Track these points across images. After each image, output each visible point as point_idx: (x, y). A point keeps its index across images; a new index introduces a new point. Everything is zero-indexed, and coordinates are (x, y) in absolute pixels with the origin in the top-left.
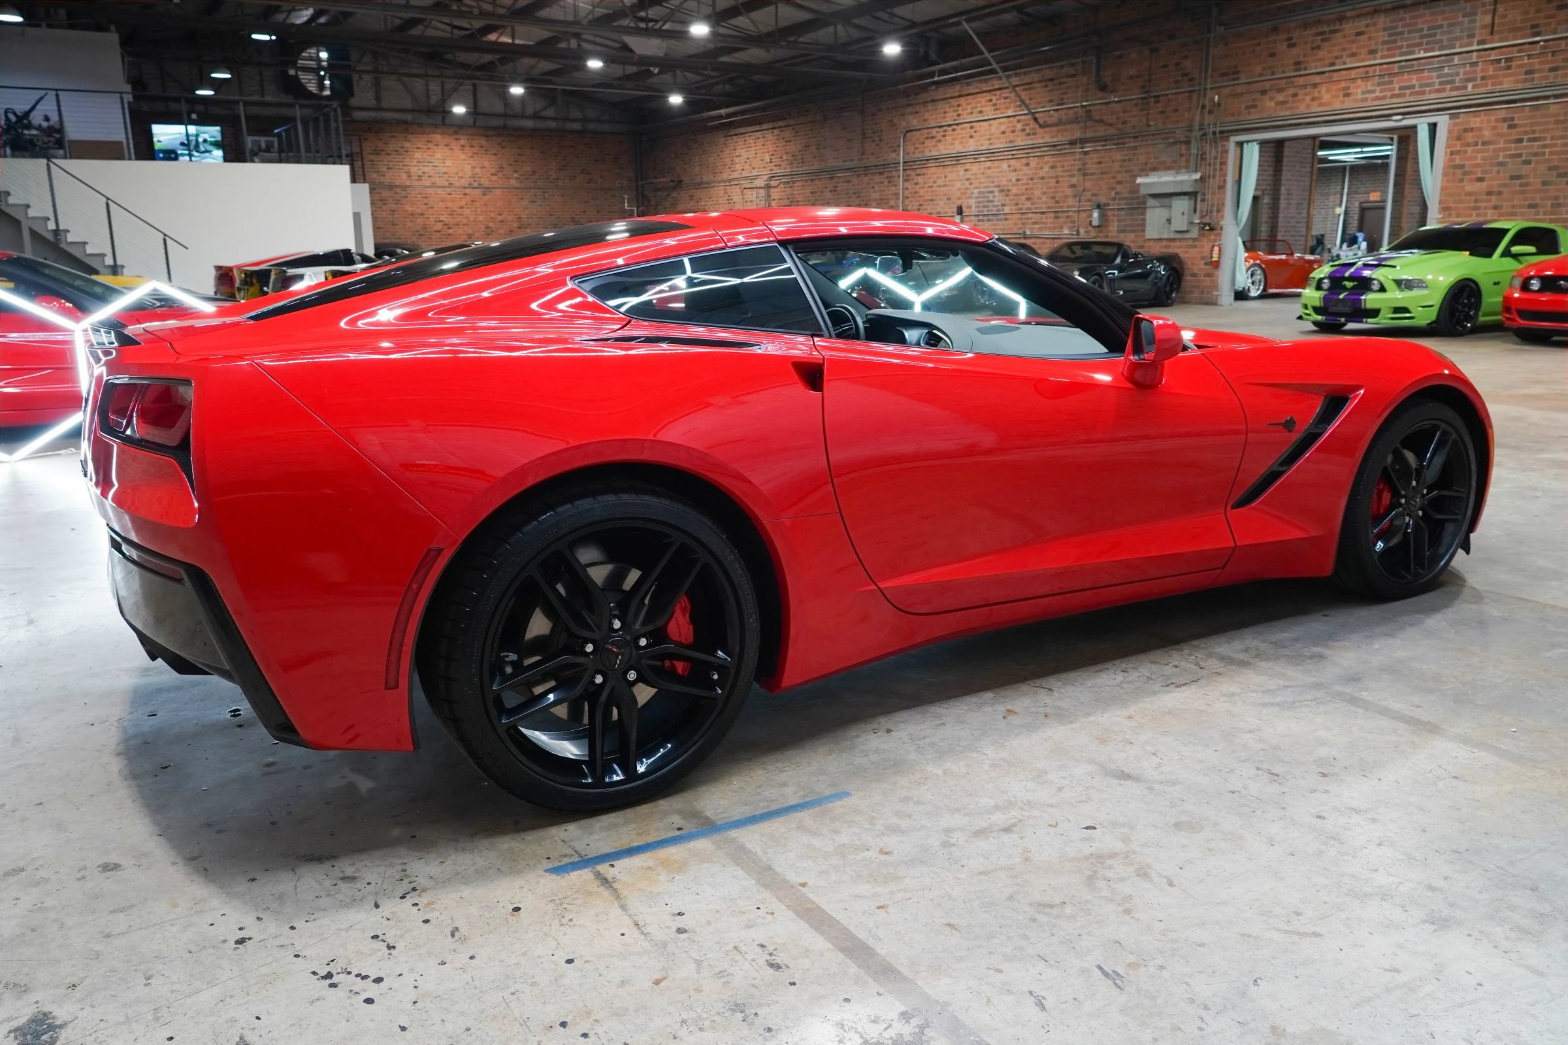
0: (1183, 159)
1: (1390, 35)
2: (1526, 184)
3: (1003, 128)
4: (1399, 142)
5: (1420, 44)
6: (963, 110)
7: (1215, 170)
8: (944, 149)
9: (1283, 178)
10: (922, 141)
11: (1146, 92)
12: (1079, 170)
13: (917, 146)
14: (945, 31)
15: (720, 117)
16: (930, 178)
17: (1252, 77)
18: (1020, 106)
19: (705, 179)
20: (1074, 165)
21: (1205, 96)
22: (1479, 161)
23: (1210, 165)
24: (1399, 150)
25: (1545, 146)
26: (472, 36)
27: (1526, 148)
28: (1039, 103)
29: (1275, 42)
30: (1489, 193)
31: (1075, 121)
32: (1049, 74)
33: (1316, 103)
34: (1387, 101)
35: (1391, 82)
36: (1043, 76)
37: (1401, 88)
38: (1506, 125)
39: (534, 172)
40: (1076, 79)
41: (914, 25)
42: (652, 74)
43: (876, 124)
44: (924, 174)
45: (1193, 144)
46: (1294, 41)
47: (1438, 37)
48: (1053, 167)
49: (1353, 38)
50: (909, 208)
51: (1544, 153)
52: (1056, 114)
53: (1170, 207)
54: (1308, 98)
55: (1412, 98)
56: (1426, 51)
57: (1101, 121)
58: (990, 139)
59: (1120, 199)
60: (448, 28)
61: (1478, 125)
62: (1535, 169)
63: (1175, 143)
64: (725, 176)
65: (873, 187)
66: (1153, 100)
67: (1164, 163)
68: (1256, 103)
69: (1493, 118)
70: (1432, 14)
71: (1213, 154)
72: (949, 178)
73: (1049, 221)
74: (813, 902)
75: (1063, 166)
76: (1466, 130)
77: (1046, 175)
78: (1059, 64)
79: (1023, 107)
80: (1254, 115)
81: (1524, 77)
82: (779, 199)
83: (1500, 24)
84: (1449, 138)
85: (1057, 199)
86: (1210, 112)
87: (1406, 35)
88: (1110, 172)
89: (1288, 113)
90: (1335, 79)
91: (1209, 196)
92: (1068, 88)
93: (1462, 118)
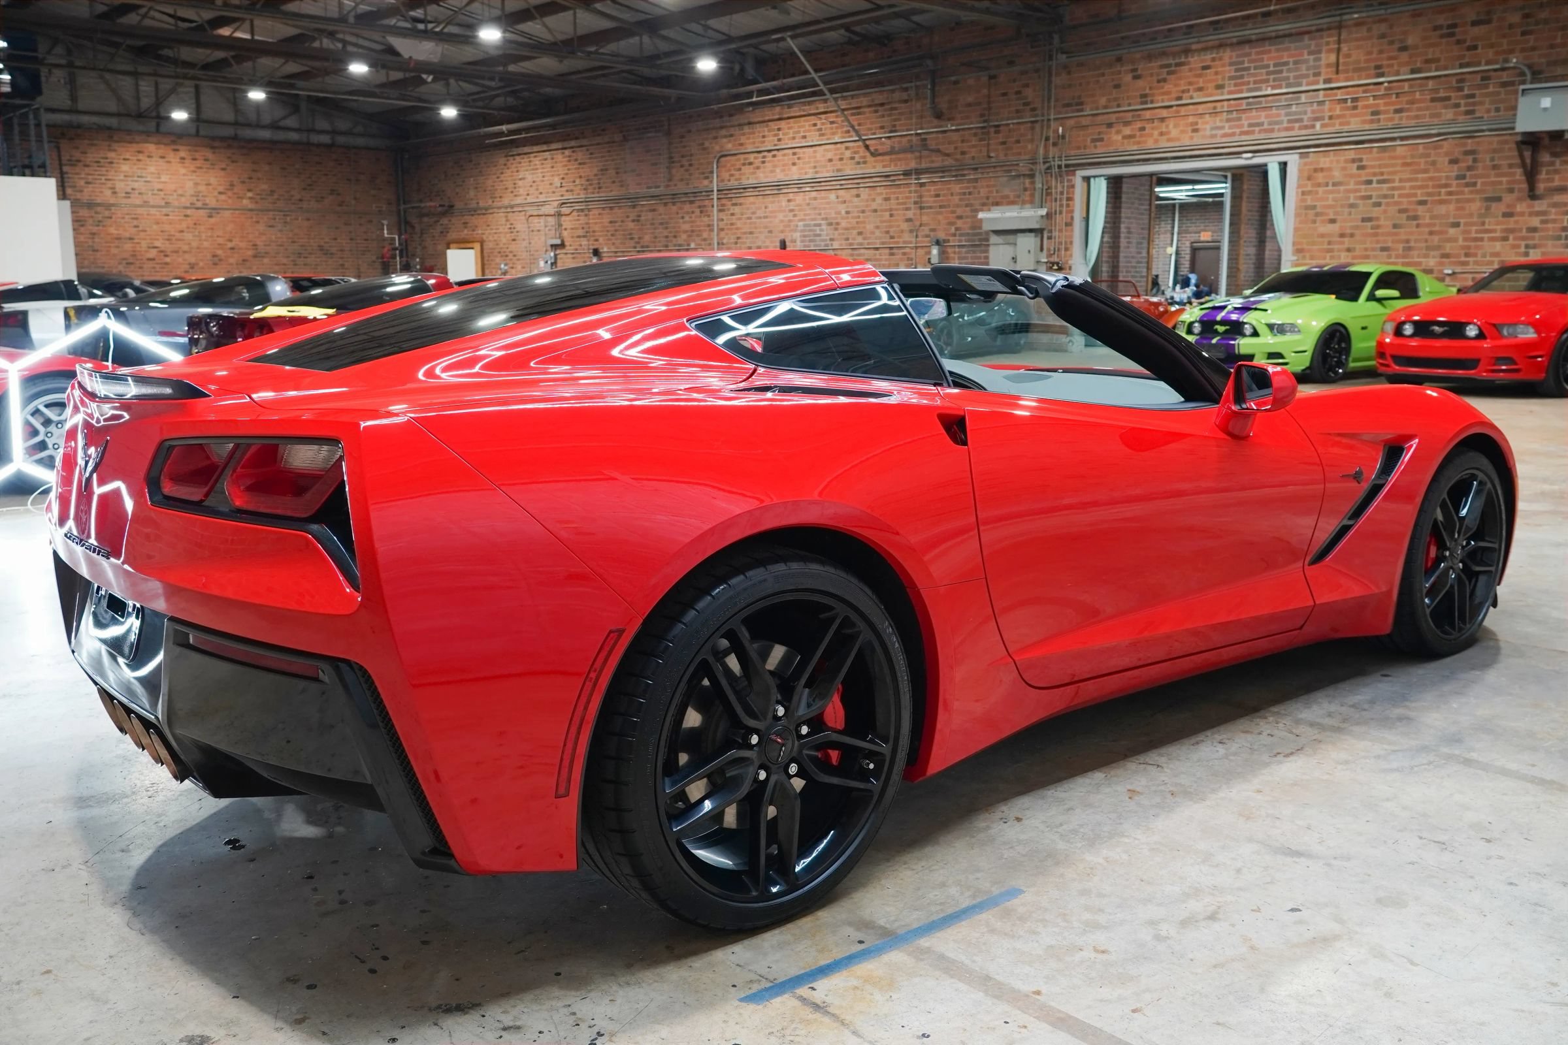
0: (1028, 193)
1: (1237, 70)
2: (1378, 227)
3: (829, 155)
4: (1233, 181)
5: (1267, 81)
6: (784, 134)
7: (1061, 206)
8: (763, 177)
9: (1123, 215)
10: (738, 167)
11: (985, 121)
12: (915, 203)
13: (733, 172)
14: (765, 47)
15: (501, 134)
16: (748, 209)
17: (1097, 109)
18: (848, 132)
19: (481, 204)
20: (910, 197)
21: (1049, 127)
22: (1330, 202)
23: (1056, 200)
24: (1233, 188)
25: (1393, 189)
26: (200, 28)
27: (1376, 190)
28: (869, 129)
29: (1119, 72)
30: (1342, 235)
31: (910, 149)
32: (879, 98)
33: (1165, 137)
35: (1239, 119)
36: (873, 100)
37: (1250, 125)
38: (1355, 165)
39: (272, 192)
40: (909, 104)
41: (730, 39)
42: (424, 82)
43: (685, 147)
44: (741, 204)
45: (1038, 179)
46: (1139, 72)
47: (1285, 74)
48: (886, 199)
49: (1200, 72)
50: (725, 241)
51: (1393, 196)
52: (888, 142)
53: (1015, 244)
54: (1156, 133)
55: (1262, 136)
56: (1273, 88)
57: (938, 151)
58: (815, 167)
59: (961, 235)
60: (171, 20)
61: (1327, 165)
62: (1385, 212)
63: (1018, 176)
64: (506, 201)
65: (683, 218)
66: (992, 130)
67: (1007, 197)
68: (1102, 136)
69: (1343, 158)
70: (1278, 50)
71: (1059, 189)
72: (770, 209)
73: (884, 257)
74: (1060, 1011)
75: (897, 198)
76: (1316, 170)
77: (879, 208)
78: (890, 88)
79: (853, 133)
80: (1100, 149)
81: (1370, 117)
82: (572, 229)
83: (1345, 64)
84: (1299, 178)
85: (892, 234)
86: (1055, 144)
87: (1252, 71)
88: (949, 206)
89: (1135, 148)
90: (1183, 114)
91: (1056, 234)
92: (901, 114)
93: (1311, 158)
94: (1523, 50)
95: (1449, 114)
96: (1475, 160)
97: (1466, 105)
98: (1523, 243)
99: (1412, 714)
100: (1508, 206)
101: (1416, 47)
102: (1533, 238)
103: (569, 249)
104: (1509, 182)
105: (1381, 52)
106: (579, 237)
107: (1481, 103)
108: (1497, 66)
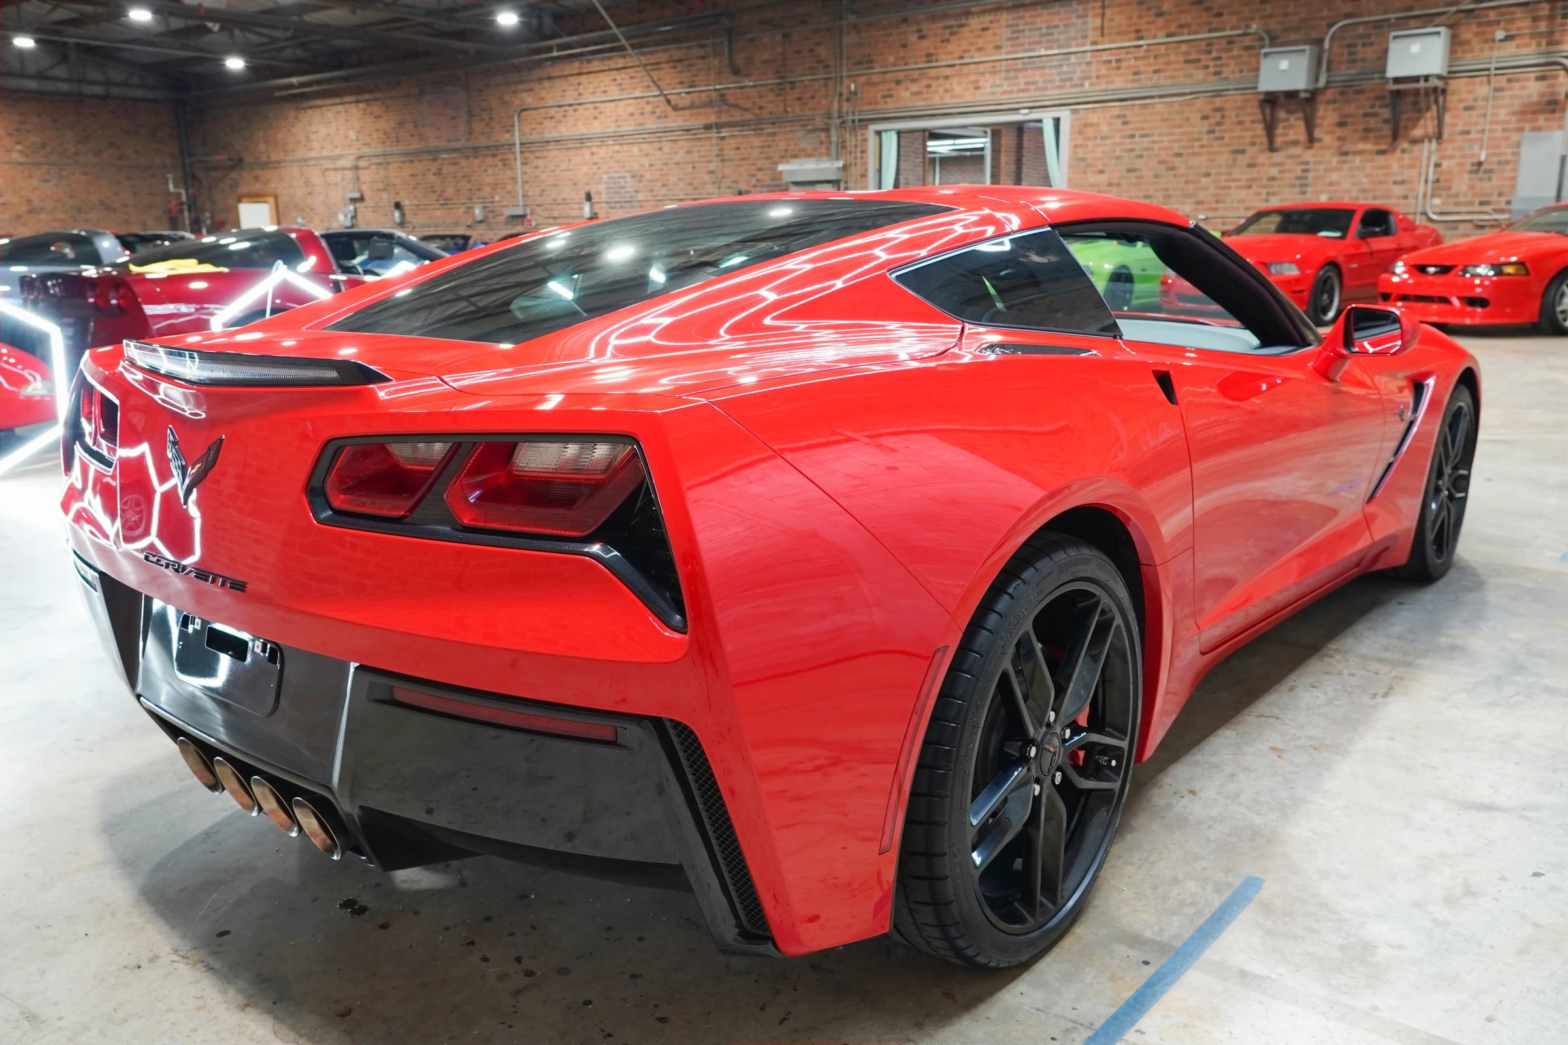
0: (824, 146)
1: (1013, 32)
2: (1141, 177)
3: (631, 110)
4: (992, 136)
5: (1040, 43)
6: (585, 89)
7: (856, 158)
8: (565, 130)
9: (901, 167)
10: (539, 120)
11: (781, 78)
12: (717, 156)
13: (534, 126)
15: (292, 86)
16: (552, 162)
17: (886, 66)
18: (648, 87)
19: (274, 157)
20: (711, 151)
21: (842, 83)
22: (1099, 155)
23: (850, 153)
24: (993, 143)
25: (1154, 142)
28: (669, 85)
29: (906, 33)
30: (1110, 185)
31: (709, 104)
32: (678, 54)
33: (948, 95)
34: (1014, 95)
35: (1016, 78)
36: (671, 56)
37: (1027, 83)
38: (1120, 121)
39: (44, 146)
40: (707, 60)
42: (210, 31)
43: (484, 101)
44: (544, 157)
45: (833, 133)
46: (924, 33)
47: (1055, 37)
48: (689, 152)
49: (979, 33)
50: (530, 194)
51: (1153, 149)
52: (688, 97)
54: (941, 90)
56: (1047, 49)
58: (617, 121)
59: (763, 186)
61: (1095, 121)
62: (1147, 163)
63: (814, 130)
64: (299, 155)
65: (486, 171)
66: (788, 86)
67: (804, 150)
68: (891, 92)
69: (1108, 114)
70: (1049, 14)
71: (854, 142)
72: (574, 162)
75: (699, 151)
76: (1086, 125)
77: (682, 161)
78: (688, 44)
79: (653, 88)
80: (891, 104)
81: (1131, 77)
82: (371, 182)
83: (1109, 27)
84: (1072, 132)
85: (695, 186)
86: (848, 100)
87: (1027, 33)
88: (749, 159)
89: (922, 103)
90: (964, 72)
91: (852, 185)
92: (699, 70)
93: (1081, 115)
94: (1262, 18)
95: (1200, 74)
96: (1223, 117)
97: (1215, 66)
98: (1264, 191)
99: (1459, 642)
100: (1252, 158)
101: (1170, 13)
102: (1272, 187)
103: (369, 202)
104: (1252, 136)
105: (1140, 17)
106: (378, 190)
107: (1227, 65)
108: (1240, 32)
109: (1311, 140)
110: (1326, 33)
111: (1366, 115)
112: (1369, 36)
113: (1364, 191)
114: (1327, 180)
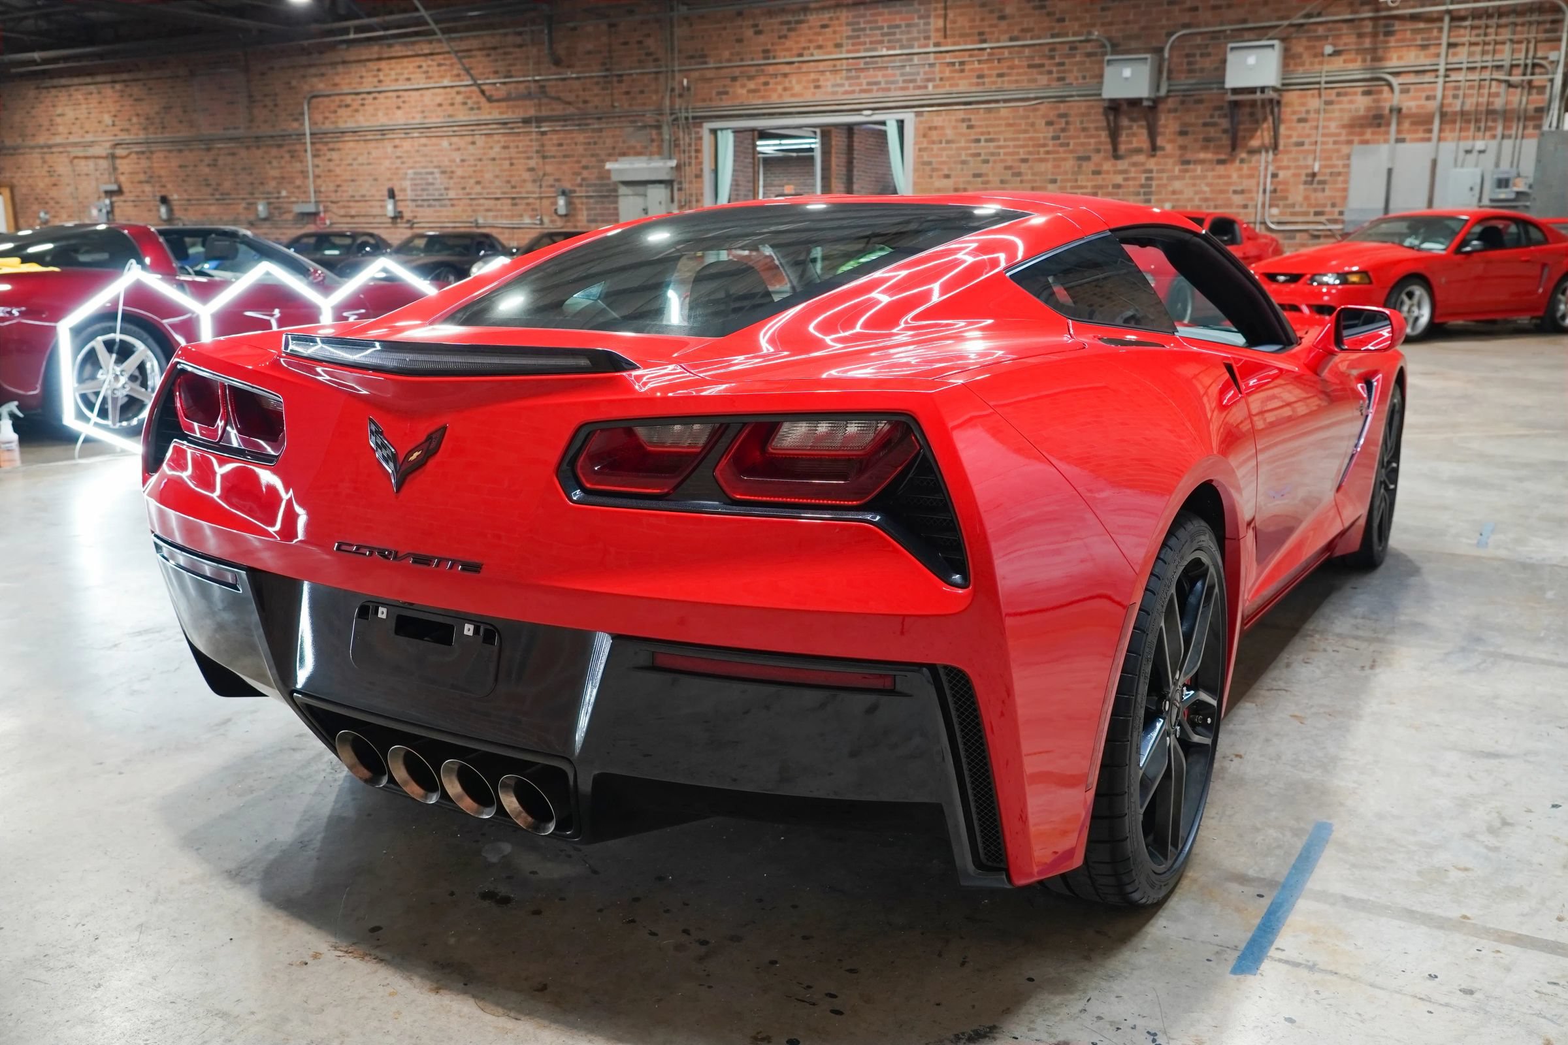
0: (655, 144)
1: (854, 30)
2: (987, 182)
3: (439, 100)
4: (822, 137)
5: (882, 42)
6: (385, 75)
7: (690, 157)
8: (363, 120)
10: (332, 108)
11: (607, 70)
12: (537, 152)
13: (327, 114)
15: (33, 62)
16: (348, 154)
17: (721, 62)
18: (458, 75)
20: (531, 146)
21: (673, 78)
22: (944, 159)
23: (684, 151)
24: (823, 144)
25: (1000, 147)
28: (483, 74)
29: (741, 27)
30: (956, 190)
31: (529, 96)
32: (491, 41)
33: (788, 93)
34: (856, 96)
35: (858, 77)
36: (484, 43)
37: (869, 84)
38: (965, 125)
40: (524, 49)
43: (267, 85)
44: (339, 149)
45: (665, 130)
46: (760, 28)
47: (897, 36)
48: (505, 147)
49: (818, 30)
50: (323, 189)
51: (999, 154)
52: (503, 87)
53: (645, 195)
54: (780, 88)
55: (880, 94)
56: (888, 48)
57: (558, 99)
58: (423, 112)
59: (588, 186)
61: (940, 124)
62: (993, 168)
63: (644, 127)
64: (41, 140)
65: (270, 163)
66: (615, 79)
67: (634, 147)
68: (727, 89)
69: (953, 118)
70: (890, 13)
71: (687, 141)
72: (374, 155)
73: (505, 208)
74: (1505, 931)
75: (517, 147)
77: (498, 157)
78: (501, 31)
79: (465, 77)
80: (726, 102)
81: (975, 80)
82: (131, 173)
83: (952, 29)
84: (916, 136)
85: (513, 183)
86: (681, 96)
87: (868, 32)
88: (573, 156)
89: (760, 102)
90: (804, 70)
91: (685, 186)
92: (516, 59)
93: (926, 117)
94: (1103, 25)
95: (1043, 80)
96: (1067, 123)
97: (1058, 72)
99: (1416, 620)
100: (1097, 165)
101: (1013, 17)
103: (128, 196)
104: (1096, 143)
105: (982, 20)
106: (141, 182)
107: (1071, 71)
108: (1082, 38)
109: (1154, 148)
110: (1167, 42)
111: (1205, 125)
112: (1207, 46)
113: (1206, 200)
114: (1170, 189)
